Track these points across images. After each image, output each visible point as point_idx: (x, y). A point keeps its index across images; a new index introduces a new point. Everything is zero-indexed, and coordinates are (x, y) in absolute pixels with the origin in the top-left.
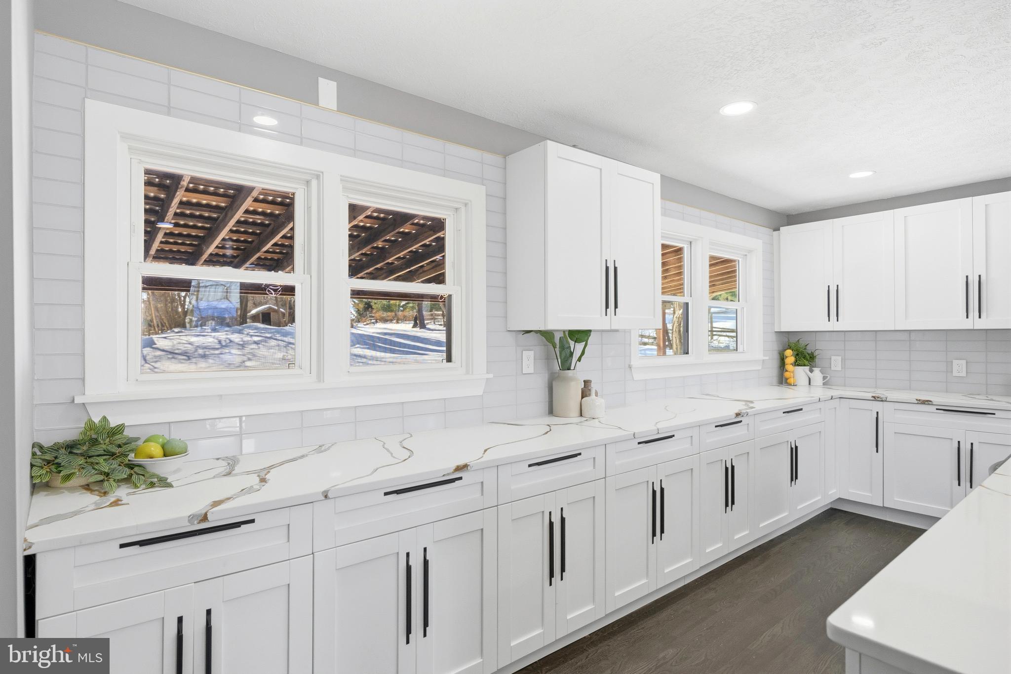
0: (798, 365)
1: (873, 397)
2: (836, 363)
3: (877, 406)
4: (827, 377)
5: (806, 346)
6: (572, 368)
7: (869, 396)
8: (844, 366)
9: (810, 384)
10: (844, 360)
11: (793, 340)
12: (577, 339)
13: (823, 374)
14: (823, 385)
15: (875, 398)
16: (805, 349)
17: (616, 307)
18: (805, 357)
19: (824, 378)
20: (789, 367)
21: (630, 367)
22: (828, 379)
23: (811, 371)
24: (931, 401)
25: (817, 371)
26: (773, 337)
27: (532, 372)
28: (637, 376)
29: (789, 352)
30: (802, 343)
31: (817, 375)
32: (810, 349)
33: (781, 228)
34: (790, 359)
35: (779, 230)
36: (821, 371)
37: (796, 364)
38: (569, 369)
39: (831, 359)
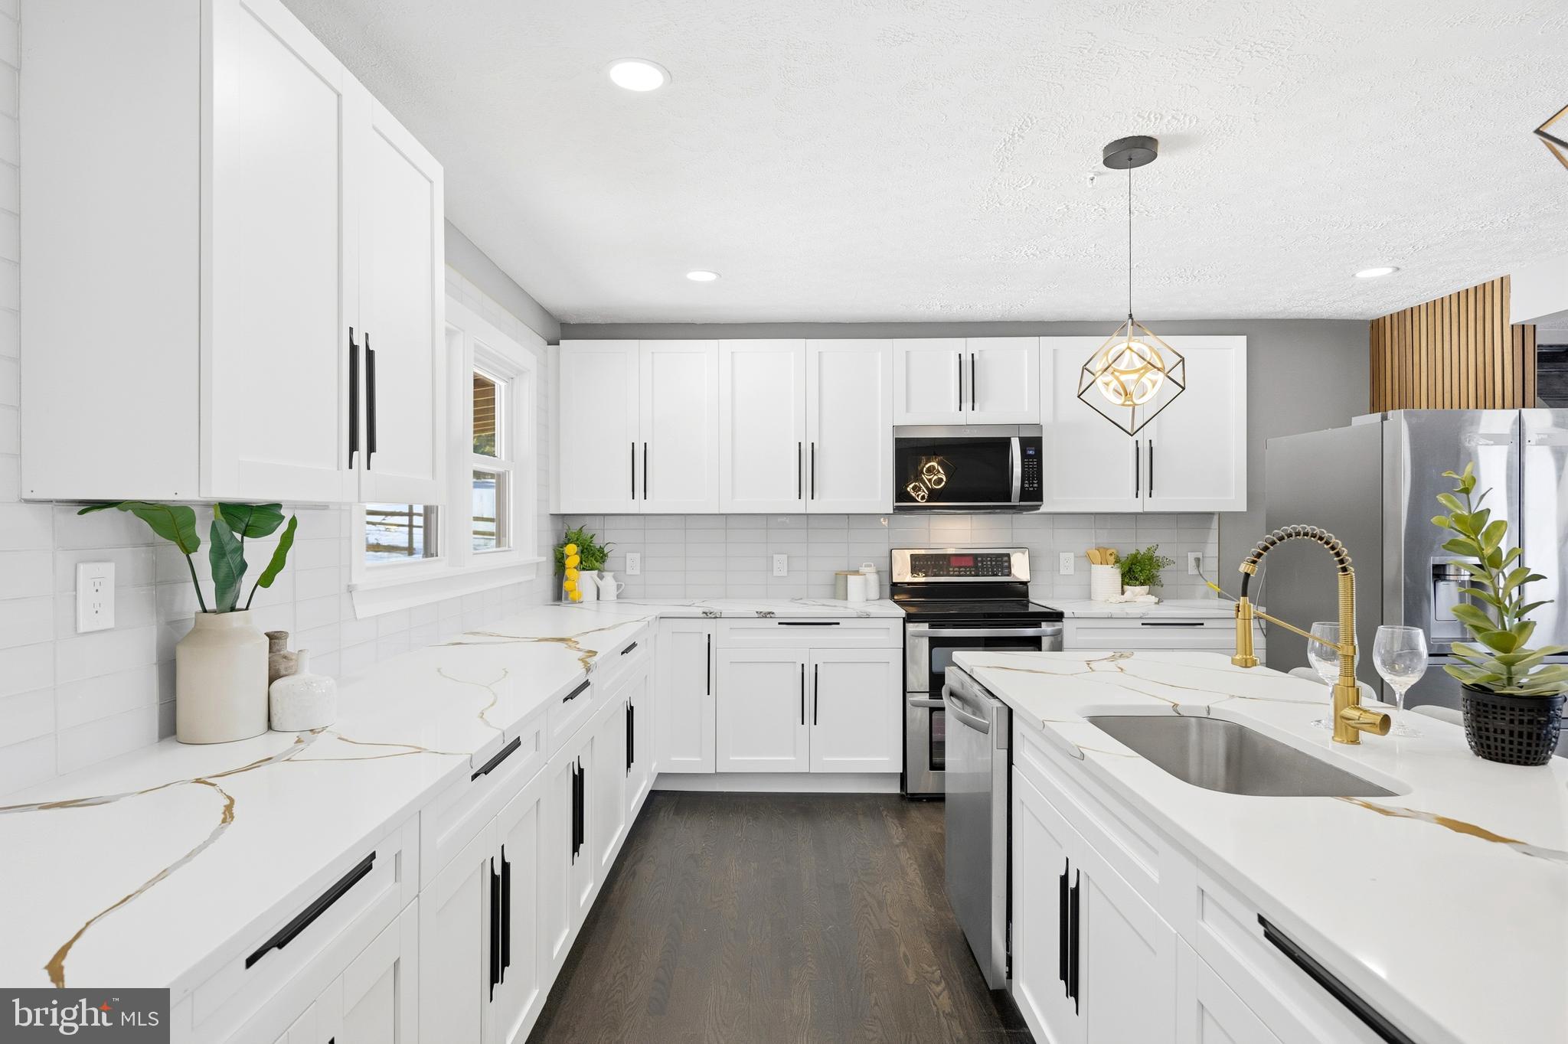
0: (584, 569)
1: (704, 613)
2: (633, 563)
3: (709, 626)
4: (621, 585)
5: (591, 538)
6: (241, 603)
7: (699, 612)
8: (643, 570)
9: (598, 599)
10: (643, 559)
11: (575, 527)
12: (247, 526)
13: (616, 581)
14: (618, 598)
15: (707, 615)
16: (591, 542)
17: (371, 448)
18: (593, 557)
19: (619, 587)
20: (571, 573)
21: (350, 589)
22: (623, 588)
23: (601, 578)
24: (773, 613)
25: (609, 577)
26: (547, 524)
27: (111, 625)
28: (364, 610)
29: (571, 549)
30: (587, 533)
31: (609, 583)
32: (597, 542)
33: (561, 341)
34: (573, 559)
35: (558, 344)
36: (615, 577)
37: (583, 567)
38: (233, 609)
39: (625, 557)
